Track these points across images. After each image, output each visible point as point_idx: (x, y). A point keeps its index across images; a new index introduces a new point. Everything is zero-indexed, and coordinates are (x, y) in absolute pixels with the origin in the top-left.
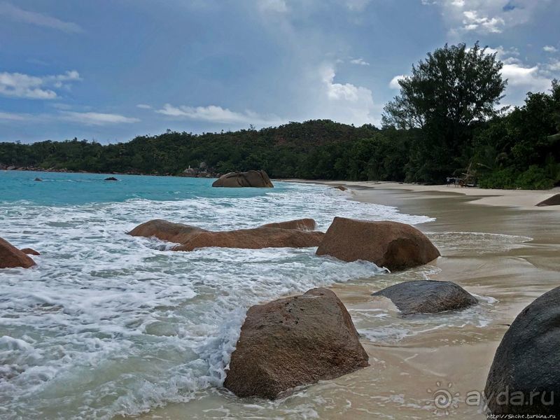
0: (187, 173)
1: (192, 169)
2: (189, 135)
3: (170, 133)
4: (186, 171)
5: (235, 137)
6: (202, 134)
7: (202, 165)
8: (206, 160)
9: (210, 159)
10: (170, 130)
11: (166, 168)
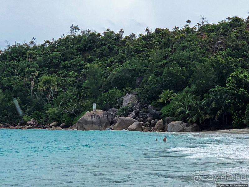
0: (86, 122)
1: (100, 111)
2: (118, 37)
3: (78, 33)
4: (86, 116)
5: (212, 34)
6: (145, 33)
7: (128, 100)
8: (137, 90)
9: (147, 87)
10: (77, 28)
11: (52, 110)
